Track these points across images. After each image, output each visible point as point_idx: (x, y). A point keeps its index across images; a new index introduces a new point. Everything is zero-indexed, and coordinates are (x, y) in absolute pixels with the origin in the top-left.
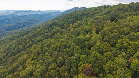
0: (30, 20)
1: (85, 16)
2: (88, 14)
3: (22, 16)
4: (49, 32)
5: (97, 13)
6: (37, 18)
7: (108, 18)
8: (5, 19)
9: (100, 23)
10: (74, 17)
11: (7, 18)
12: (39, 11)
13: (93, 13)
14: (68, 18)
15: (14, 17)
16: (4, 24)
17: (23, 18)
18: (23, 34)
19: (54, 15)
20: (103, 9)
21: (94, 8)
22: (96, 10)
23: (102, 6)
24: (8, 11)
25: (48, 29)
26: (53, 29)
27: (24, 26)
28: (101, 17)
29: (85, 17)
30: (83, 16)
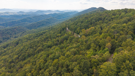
0: (48, 20)
1: (100, 21)
2: (104, 18)
3: (42, 16)
4: (60, 36)
5: (115, 18)
6: (55, 17)
7: (128, 28)
8: (28, 18)
9: (117, 34)
10: (88, 21)
11: (29, 17)
12: (57, 10)
13: (110, 18)
14: (82, 22)
15: (35, 16)
16: (27, 22)
17: (43, 17)
18: (38, 35)
19: (71, 15)
20: (123, 14)
21: (112, 10)
22: (114, 15)
23: (122, 9)
24: (32, 10)
25: (60, 33)
26: (65, 33)
27: (43, 25)
28: (119, 25)
29: (100, 23)
30: (98, 21)
